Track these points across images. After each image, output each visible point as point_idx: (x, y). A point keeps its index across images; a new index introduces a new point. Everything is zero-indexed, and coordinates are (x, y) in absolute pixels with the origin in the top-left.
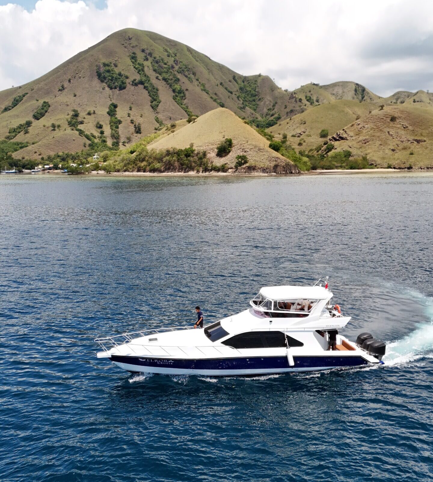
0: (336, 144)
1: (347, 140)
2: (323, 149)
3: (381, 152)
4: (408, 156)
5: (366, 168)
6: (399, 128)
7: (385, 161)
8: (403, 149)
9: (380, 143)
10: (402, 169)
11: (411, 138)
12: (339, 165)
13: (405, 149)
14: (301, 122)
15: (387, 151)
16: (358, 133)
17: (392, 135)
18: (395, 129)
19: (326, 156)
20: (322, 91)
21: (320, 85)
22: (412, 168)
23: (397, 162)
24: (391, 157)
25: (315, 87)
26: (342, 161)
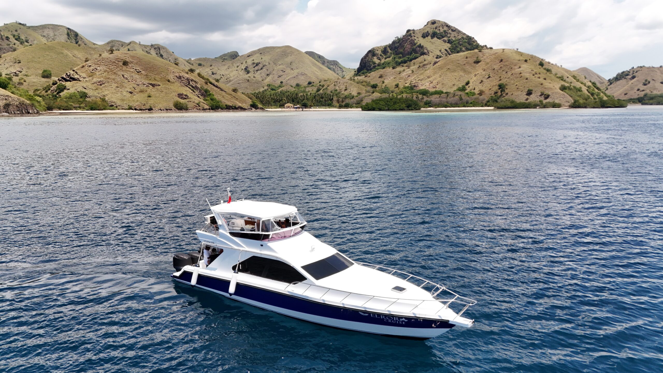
0: (68, 84)
1: (80, 81)
2: (52, 89)
3: (119, 94)
4: (147, 98)
5: (107, 109)
6: (132, 72)
7: (125, 102)
8: (140, 92)
9: (116, 85)
10: (143, 110)
11: (146, 82)
12: (78, 105)
13: (142, 91)
14: (14, 61)
15: (125, 93)
16: (92, 75)
17: (127, 79)
18: (129, 72)
19: (58, 96)
20: (30, 32)
21: (27, 25)
22: (152, 109)
23: (137, 104)
24: (130, 99)
25: (22, 26)
26: (79, 101)
